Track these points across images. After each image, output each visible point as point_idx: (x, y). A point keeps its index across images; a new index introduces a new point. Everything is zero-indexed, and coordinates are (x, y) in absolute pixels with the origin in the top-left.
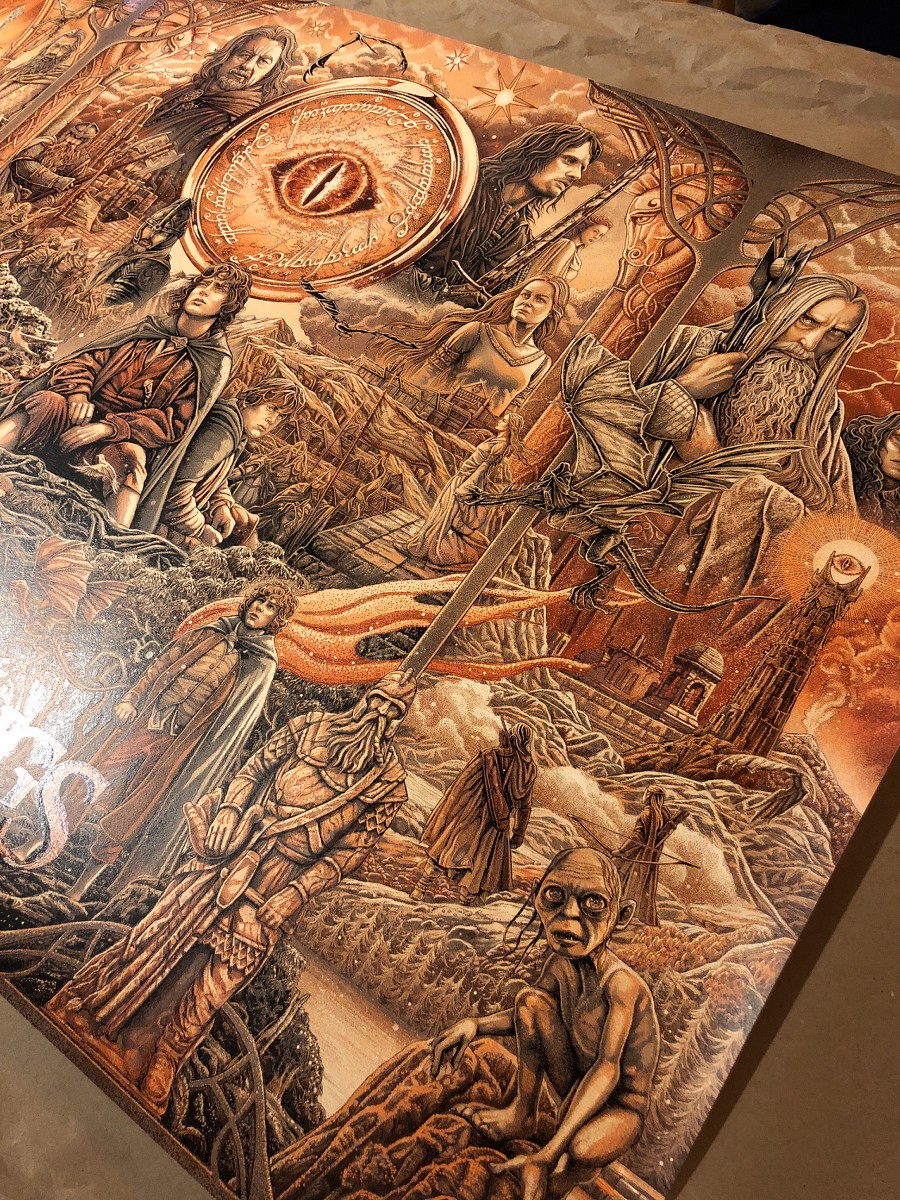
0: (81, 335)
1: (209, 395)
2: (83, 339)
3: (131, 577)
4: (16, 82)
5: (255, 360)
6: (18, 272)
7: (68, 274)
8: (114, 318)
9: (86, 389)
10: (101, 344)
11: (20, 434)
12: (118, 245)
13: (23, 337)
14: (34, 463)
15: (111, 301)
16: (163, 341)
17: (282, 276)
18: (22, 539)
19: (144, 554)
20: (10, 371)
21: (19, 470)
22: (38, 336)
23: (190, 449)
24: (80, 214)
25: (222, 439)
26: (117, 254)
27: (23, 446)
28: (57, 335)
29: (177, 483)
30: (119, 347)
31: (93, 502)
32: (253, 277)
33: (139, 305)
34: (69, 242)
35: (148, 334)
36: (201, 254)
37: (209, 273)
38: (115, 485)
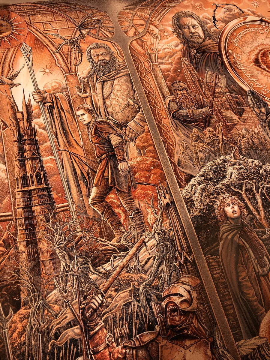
4: (103, 82)
7: (261, 143)
12: (256, 121)
24: (230, 118)
34: (244, 132)
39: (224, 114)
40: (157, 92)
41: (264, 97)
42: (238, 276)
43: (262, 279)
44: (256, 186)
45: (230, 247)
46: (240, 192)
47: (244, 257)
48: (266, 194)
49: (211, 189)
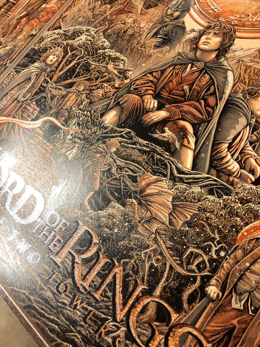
0: (144, 65)
1: (224, 92)
2: (145, 66)
3: (199, 201)
5: (248, 71)
6: (108, 37)
7: (132, 36)
8: (159, 55)
9: (151, 92)
10: (155, 69)
11: (120, 118)
12: (155, 19)
13: (114, 68)
14: (129, 133)
15: (156, 47)
16: (190, 65)
17: (253, 25)
18: (128, 175)
19: (204, 186)
20: (110, 85)
21: (122, 136)
22: (121, 66)
23: (219, 123)
24: (134, 6)
25: (238, 117)
26: (156, 24)
27: (122, 123)
28: (131, 65)
29: (216, 144)
30: (165, 69)
31: (166, 155)
32: (236, 27)
33: (173, 47)
34: (130, 20)
35: (180, 62)
36: (202, 19)
37: (209, 28)
38: (177, 145)
42: (10, 90)
44: (83, 56)
46: (69, 52)
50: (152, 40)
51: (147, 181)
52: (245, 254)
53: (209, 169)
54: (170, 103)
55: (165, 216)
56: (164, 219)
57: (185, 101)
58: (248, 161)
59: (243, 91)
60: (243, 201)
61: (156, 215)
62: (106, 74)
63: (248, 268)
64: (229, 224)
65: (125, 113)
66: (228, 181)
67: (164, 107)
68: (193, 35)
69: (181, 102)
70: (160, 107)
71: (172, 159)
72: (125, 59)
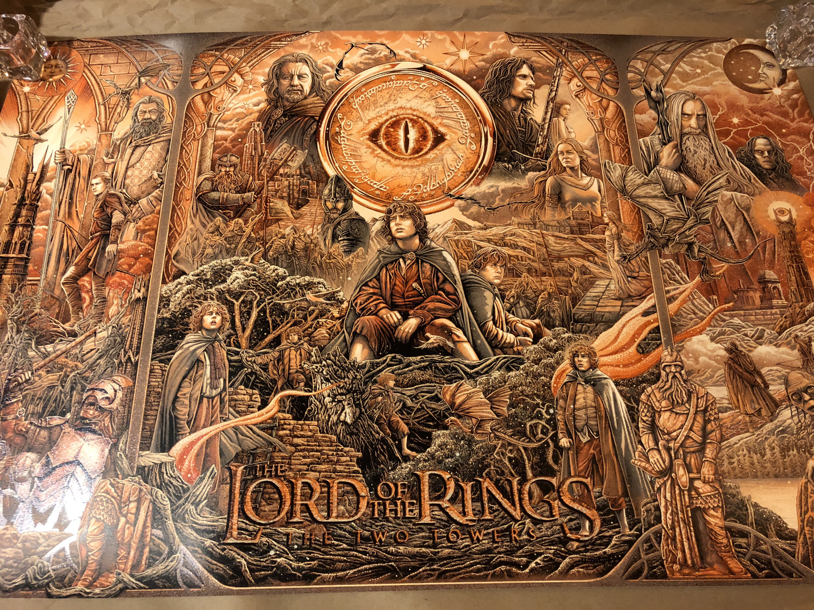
1: (454, 275)
2: (353, 280)
3: (505, 382)
4: (136, 147)
5: (460, 246)
7: (306, 249)
8: (358, 260)
9: (382, 305)
10: (366, 278)
11: (370, 347)
12: (319, 219)
13: (315, 296)
14: (394, 357)
15: (348, 252)
16: (401, 260)
17: (432, 196)
18: (428, 399)
19: (500, 368)
21: (389, 365)
22: (324, 291)
23: (471, 306)
24: (278, 211)
25: (482, 293)
26: (324, 225)
27: (378, 353)
29: (482, 327)
30: (379, 274)
31: (447, 358)
32: (417, 203)
33: (367, 247)
34: (288, 231)
35: (388, 260)
36: (374, 203)
37: (389, 212)
38: (451, 345)
39: (271, 204)
40: (193, 166)
41: (353, 188)
42: (178, 390)
43: (205, 400)
44: (261, 298)
45: (186, 359)
46: (234, 301)
47: (196, 373)
48: (268, 311)
49: (200, 291)
50: (336, 245)
51: (449, 393)
52: (566, 401)
53: (493, 351)
54: (412, 308)
55: (489, 413)
56: (490, 415)
57: (425, 299)
58: (517, 328)
59: (469, 266)
60: (537, 362)
61: (481, 417)
62: (312, 308)
63: (574, 409)
64: (540, 386)
65: (372, 339)
66: (514, 353)
67: (409, 315)
68: (378, 225)
69: (422, 302)
70: (405, 317)
71: (455, 360)
72: (321, 280)
